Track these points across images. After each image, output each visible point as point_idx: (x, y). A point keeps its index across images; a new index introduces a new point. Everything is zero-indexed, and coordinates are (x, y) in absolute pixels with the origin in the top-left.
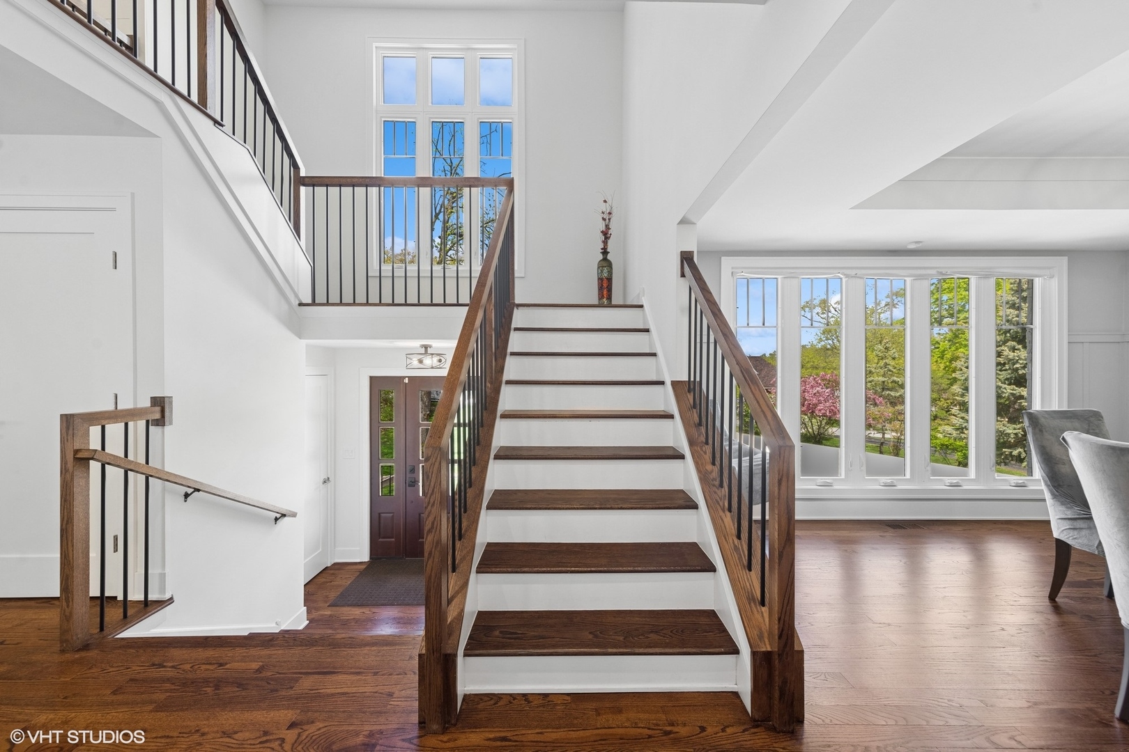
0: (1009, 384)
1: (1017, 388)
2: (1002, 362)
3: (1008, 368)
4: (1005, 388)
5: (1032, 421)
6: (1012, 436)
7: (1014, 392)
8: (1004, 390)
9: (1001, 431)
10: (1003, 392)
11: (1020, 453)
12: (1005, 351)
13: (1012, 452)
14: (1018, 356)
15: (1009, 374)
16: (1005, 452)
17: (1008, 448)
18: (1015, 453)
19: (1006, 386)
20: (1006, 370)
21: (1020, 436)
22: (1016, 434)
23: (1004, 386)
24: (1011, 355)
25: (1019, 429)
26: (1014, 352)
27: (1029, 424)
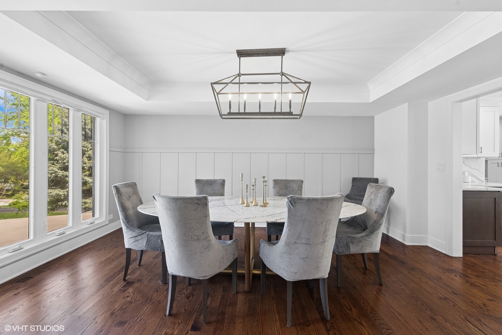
0: (61, 170)
1: (65, 172)
2: (58, 159)
3: (61, 162)
4: (59, 172)
5: (118, 191)
6: (63, 196)
7: (64, 174)
8: (59, 173)
9: (57, 194)
10: (58, 174)
11: (66, 203)
12: (59, 153)
13: (62, 204)
14: (65, 157)
15: (61, 165)
16: (59, 204)
17: (60, 202)
18: (64, 204)
19: (60, 171)
20: (60, 163)
21: (66, 195)
22: (64, 194)
23: (59, 171)
24: (62, 156)
25: (65, 192)
26: (63, 154)
27: (116, 192)
